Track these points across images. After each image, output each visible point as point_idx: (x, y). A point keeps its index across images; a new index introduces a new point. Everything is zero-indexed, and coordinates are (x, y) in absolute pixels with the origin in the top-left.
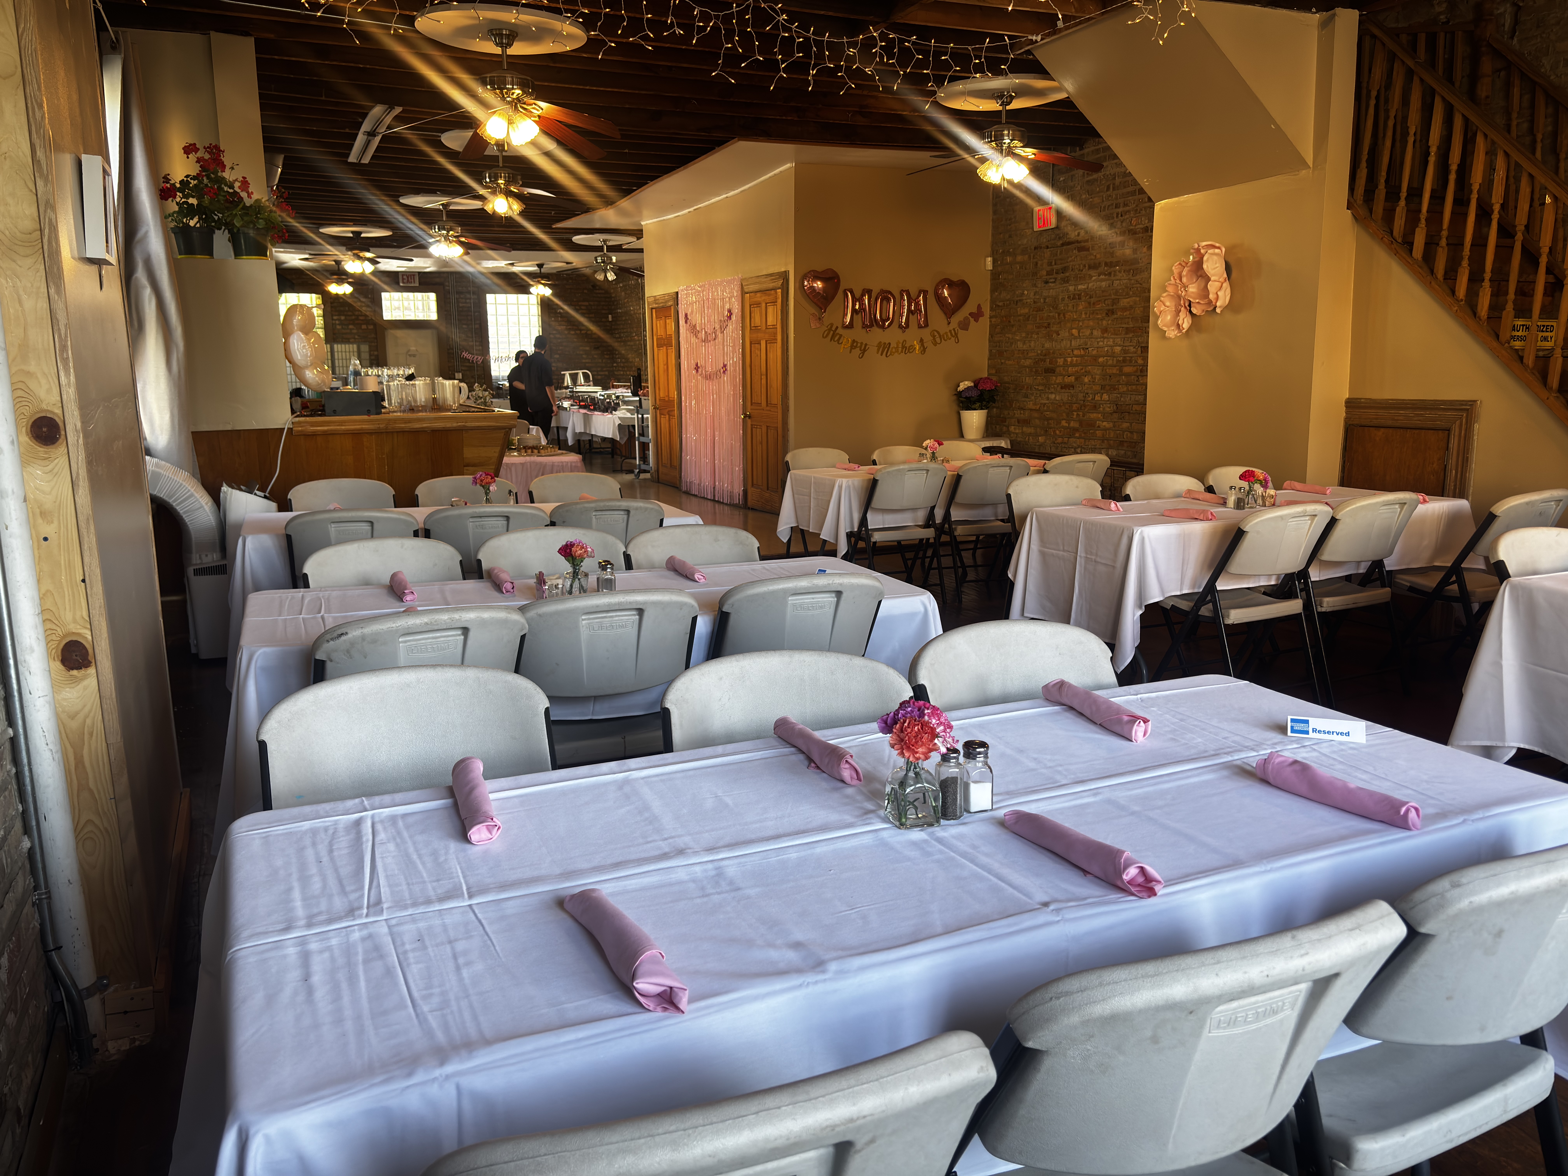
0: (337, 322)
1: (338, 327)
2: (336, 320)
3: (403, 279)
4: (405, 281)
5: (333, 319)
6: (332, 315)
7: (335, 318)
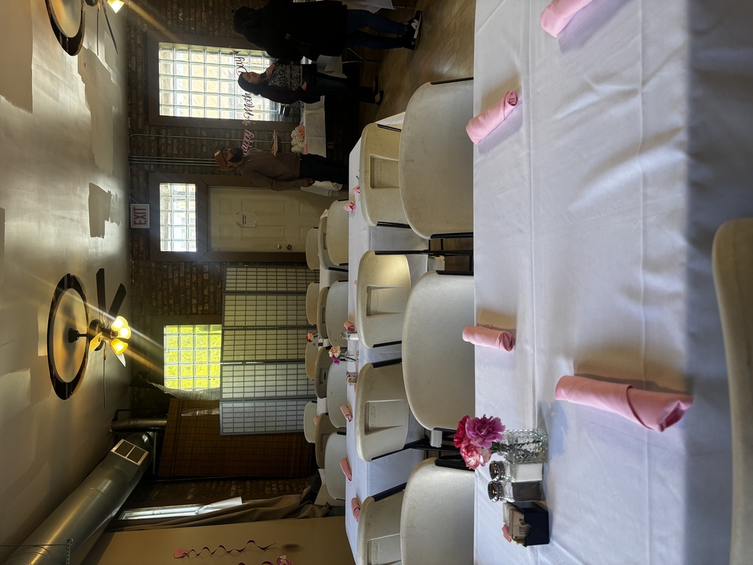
0: (200, 308)
1: (206, 307)
2: (197, 310)
3: (140, 223)
4: (143, 221)
5: (197, 314)
6: (192, 314)
7: (194, 311)
